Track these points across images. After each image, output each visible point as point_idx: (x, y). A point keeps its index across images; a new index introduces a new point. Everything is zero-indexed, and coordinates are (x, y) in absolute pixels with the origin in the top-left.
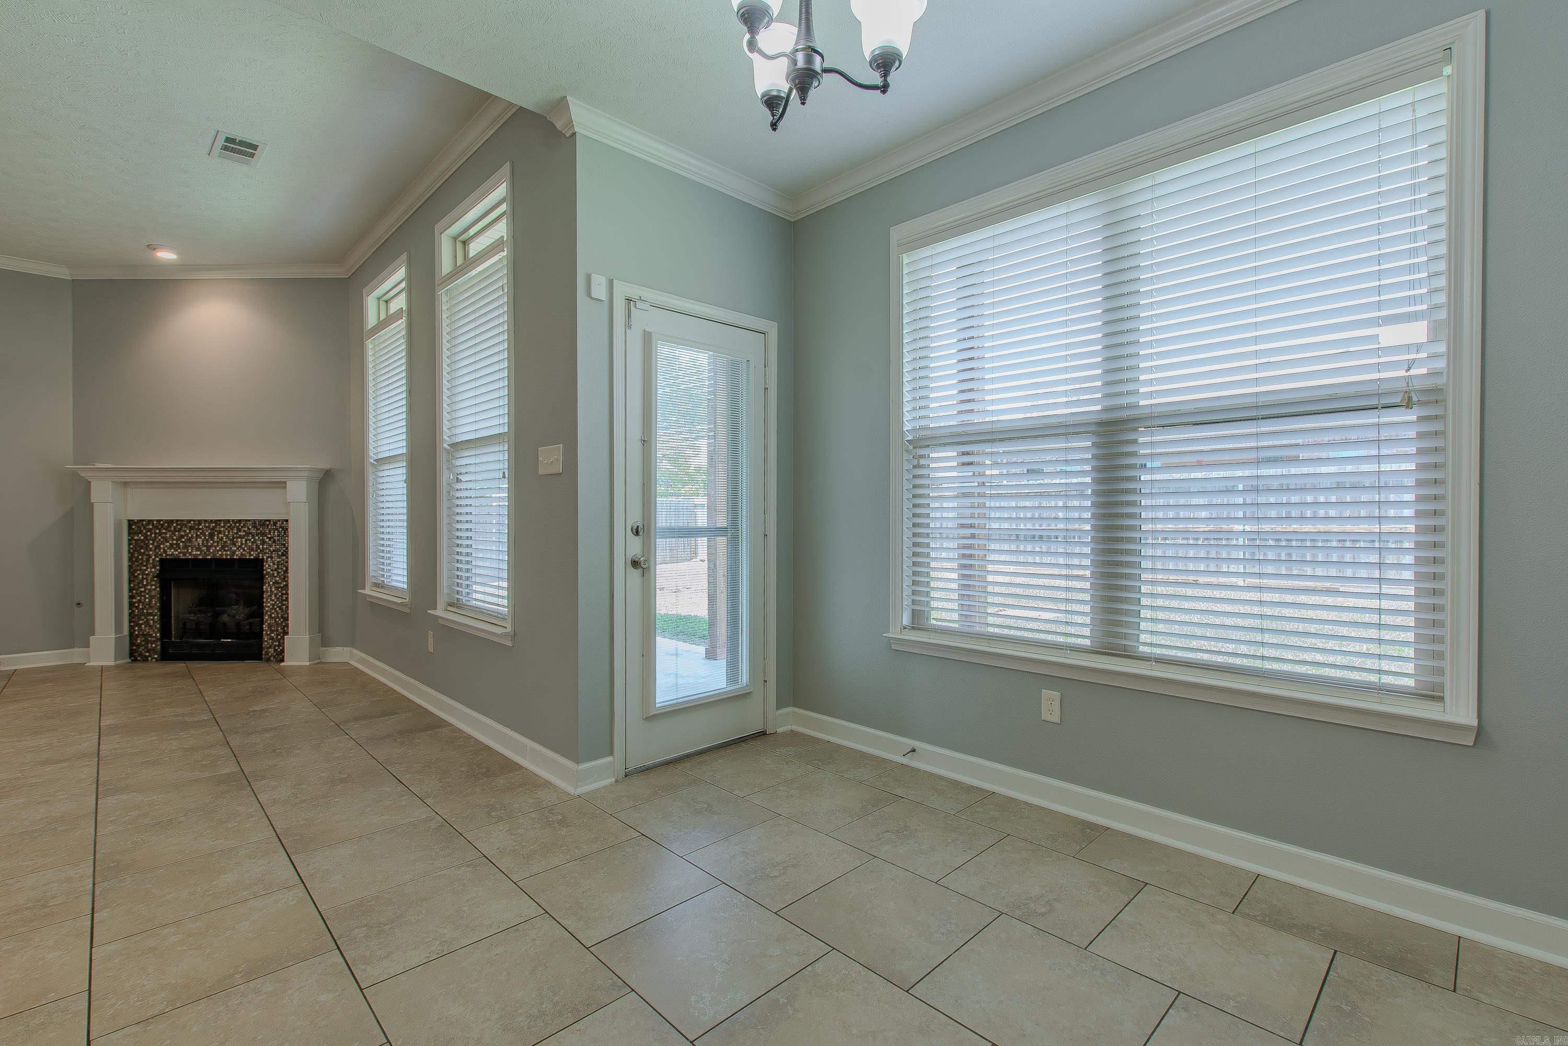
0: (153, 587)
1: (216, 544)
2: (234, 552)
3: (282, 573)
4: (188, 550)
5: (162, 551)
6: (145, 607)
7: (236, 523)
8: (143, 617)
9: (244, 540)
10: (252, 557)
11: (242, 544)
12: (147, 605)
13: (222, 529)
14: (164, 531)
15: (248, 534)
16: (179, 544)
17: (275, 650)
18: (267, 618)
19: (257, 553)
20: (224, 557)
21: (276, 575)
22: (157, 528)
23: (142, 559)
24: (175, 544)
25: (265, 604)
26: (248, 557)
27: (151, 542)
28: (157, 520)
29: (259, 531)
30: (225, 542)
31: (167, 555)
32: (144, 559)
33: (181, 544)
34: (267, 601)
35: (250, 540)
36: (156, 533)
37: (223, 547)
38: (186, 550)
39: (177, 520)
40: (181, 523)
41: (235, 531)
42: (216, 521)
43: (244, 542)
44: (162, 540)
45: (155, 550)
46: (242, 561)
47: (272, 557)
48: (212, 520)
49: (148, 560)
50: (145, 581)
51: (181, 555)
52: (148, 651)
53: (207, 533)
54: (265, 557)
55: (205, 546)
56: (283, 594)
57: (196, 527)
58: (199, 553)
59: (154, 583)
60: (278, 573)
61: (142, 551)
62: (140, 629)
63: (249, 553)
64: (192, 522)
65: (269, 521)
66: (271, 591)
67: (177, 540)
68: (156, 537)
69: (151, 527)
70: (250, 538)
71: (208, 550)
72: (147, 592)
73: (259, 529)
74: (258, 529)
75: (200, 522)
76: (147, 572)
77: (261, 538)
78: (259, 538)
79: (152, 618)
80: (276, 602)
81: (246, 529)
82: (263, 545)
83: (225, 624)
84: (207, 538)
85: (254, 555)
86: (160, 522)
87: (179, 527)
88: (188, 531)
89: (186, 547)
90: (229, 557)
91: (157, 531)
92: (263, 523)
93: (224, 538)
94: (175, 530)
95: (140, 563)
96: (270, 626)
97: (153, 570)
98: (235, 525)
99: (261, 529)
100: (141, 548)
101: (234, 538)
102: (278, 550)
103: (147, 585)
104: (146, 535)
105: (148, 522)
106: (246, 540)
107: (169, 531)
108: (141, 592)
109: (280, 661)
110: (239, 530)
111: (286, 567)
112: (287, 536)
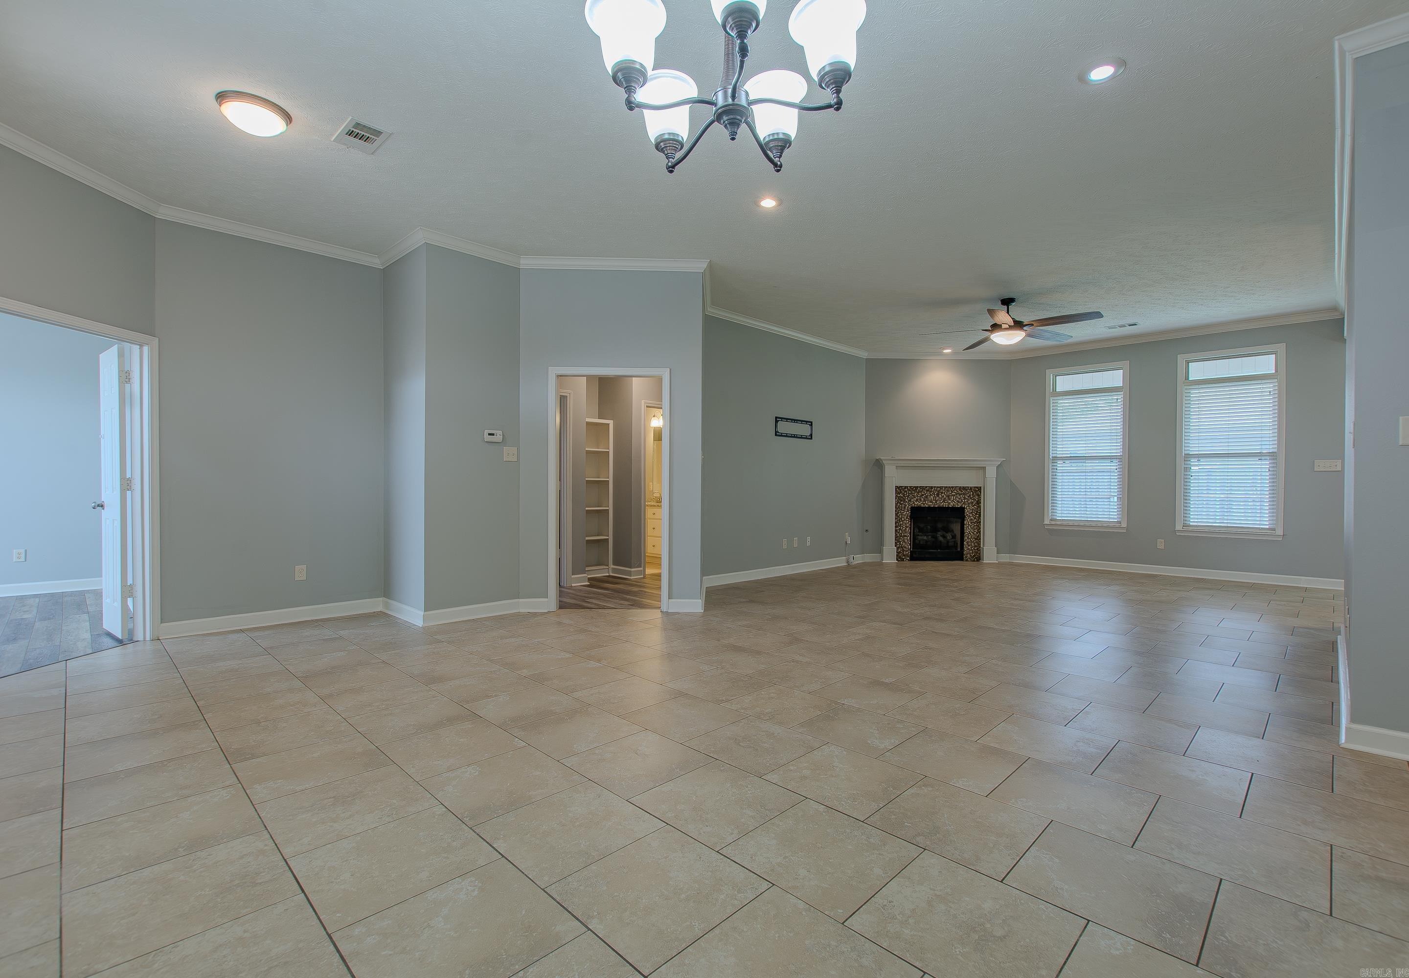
1: (940, 499)
2: (949, 503)
5: (912, 502)
6: (902, 532)
8: (900, 537)
10: (959, 506)
11: (954, 499)
12: (904, 531)
13: (944, 491)
14: (913, 492)
15: (957, 494)
17: (970, 555)
18: (966, 538)
19: (961, 504)
22: (910, 490)
24: (919, 499)
25: (965, 531)
26: (957, 506)
27: (906, 498)
28: (909, 486)
30: (946, 498)
31: (915, 505)
34: (967, 529)
36: (909, 493)
37: (944, 501)
38: (924, 502)
39: (920, 487)
40: (923, 488)
41: (950, 492)
42: (940, 486)
44: (912, 497)
45: (908, 502)
46: (954, 508)
47: (970, 506)
48: (938, 487)
49: (905, 508)
51: (922, 505)
52: (904, 555)
53: (936, 493)
55: (935, 500)
56: (974, 526)
58: (931, 504)
59: (907, 519)
60: (972, 515)
61: (901, 502)
62: (900, 544)
63: (957, 504)
64: (928, 487)
65: (968, 487)
66: (968, 524)
67: (920, 497)
68: (909, 495)
69: (907, 490)
70: (958, 496)
71: (936, 502)
72: (904, 524)
74: (962, 492)
75: (932, 487)
76: (903, 514)
78: (963, 496)
79: (906, 538)
80: (972, 530)
81: (956, 491)
82: (966, 500)
83: (941, 542)
84: (936, 496)
87: (921, 490)
88: (925, 492)
89: (925, 500)
90: (947, 506)
92: (965, 488)
93: (945, 496)
96: (967, 543)
97: (907, 513)
98: (951, 489)
99: (965, 491)
100: (901, 500)
101: (949, 496)
102: (972, 503)
103: (904, 520)
104: (904, 494)
105: (906, 487)
106: (956, 497)
107: (916, 492)
108: (901, 524)
109: (974, 561)
110: (952, 492)
111: (977, 511)
112: (979, 495)
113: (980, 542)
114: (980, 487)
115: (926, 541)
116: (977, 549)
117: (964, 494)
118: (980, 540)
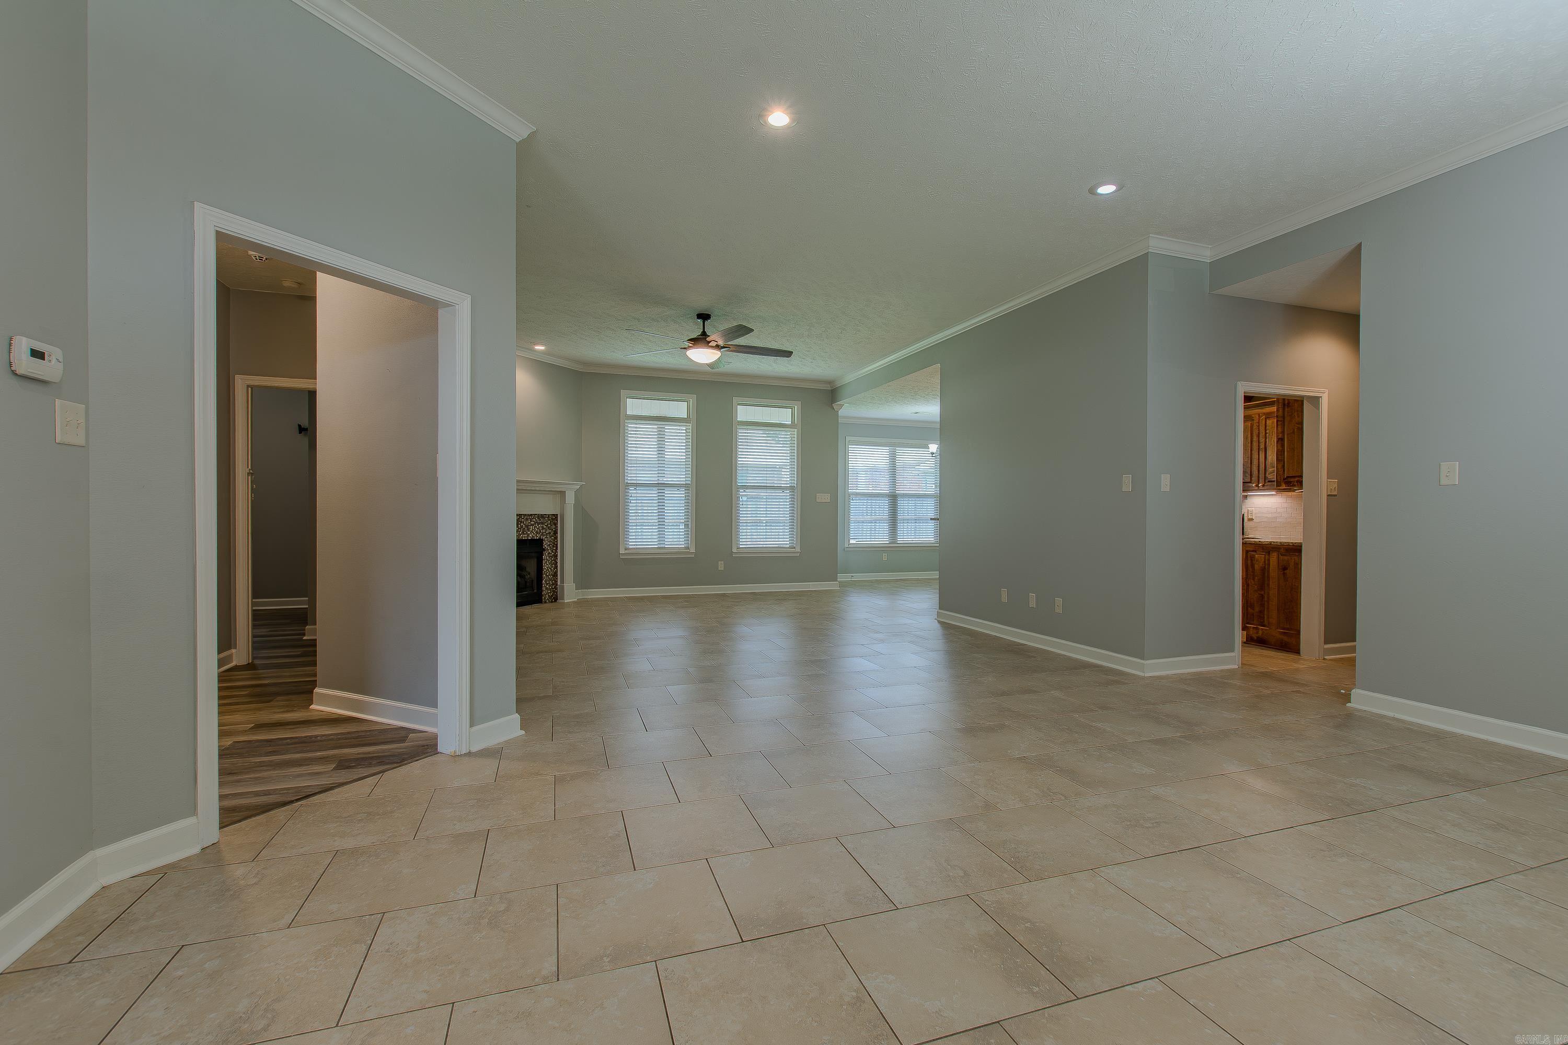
2: (528, 535)
3: (552, 547)
7: (529, 516)
9: (533, 527)
15: (535, 523)
17: (549, 596)
18: (545, 576)
21: (549, 549)
25: (544, 567)
29: (541, 522)
37: (523, 532)
41: (529, 522)
43: (533, 529)
46: (532, 540)
47: (547, 538)
54: (544, 538)
56: (552, 560)
60: (550, 547)
63: (536, 535)
65: (546, 515)
66: (547, 559)
74: (540, 520)
77: (542, 526)
80: (549, 566)
81: (534, 520)
82: (543, 530)
85: (539, 537)
92: (542, 516)
93: (524, 526)
96: (546, 581)
98: (529, 518)
99: (542, 520)
101: (529, 525)
102: (550, 533)
106: (535, 527)
109: (552, 602)
110: (531, 521)
111: (554, 543)
112: (556, 524)
113: (557, 579)
114: (557, 515)
116: (555, 587)
118: (557, 576)
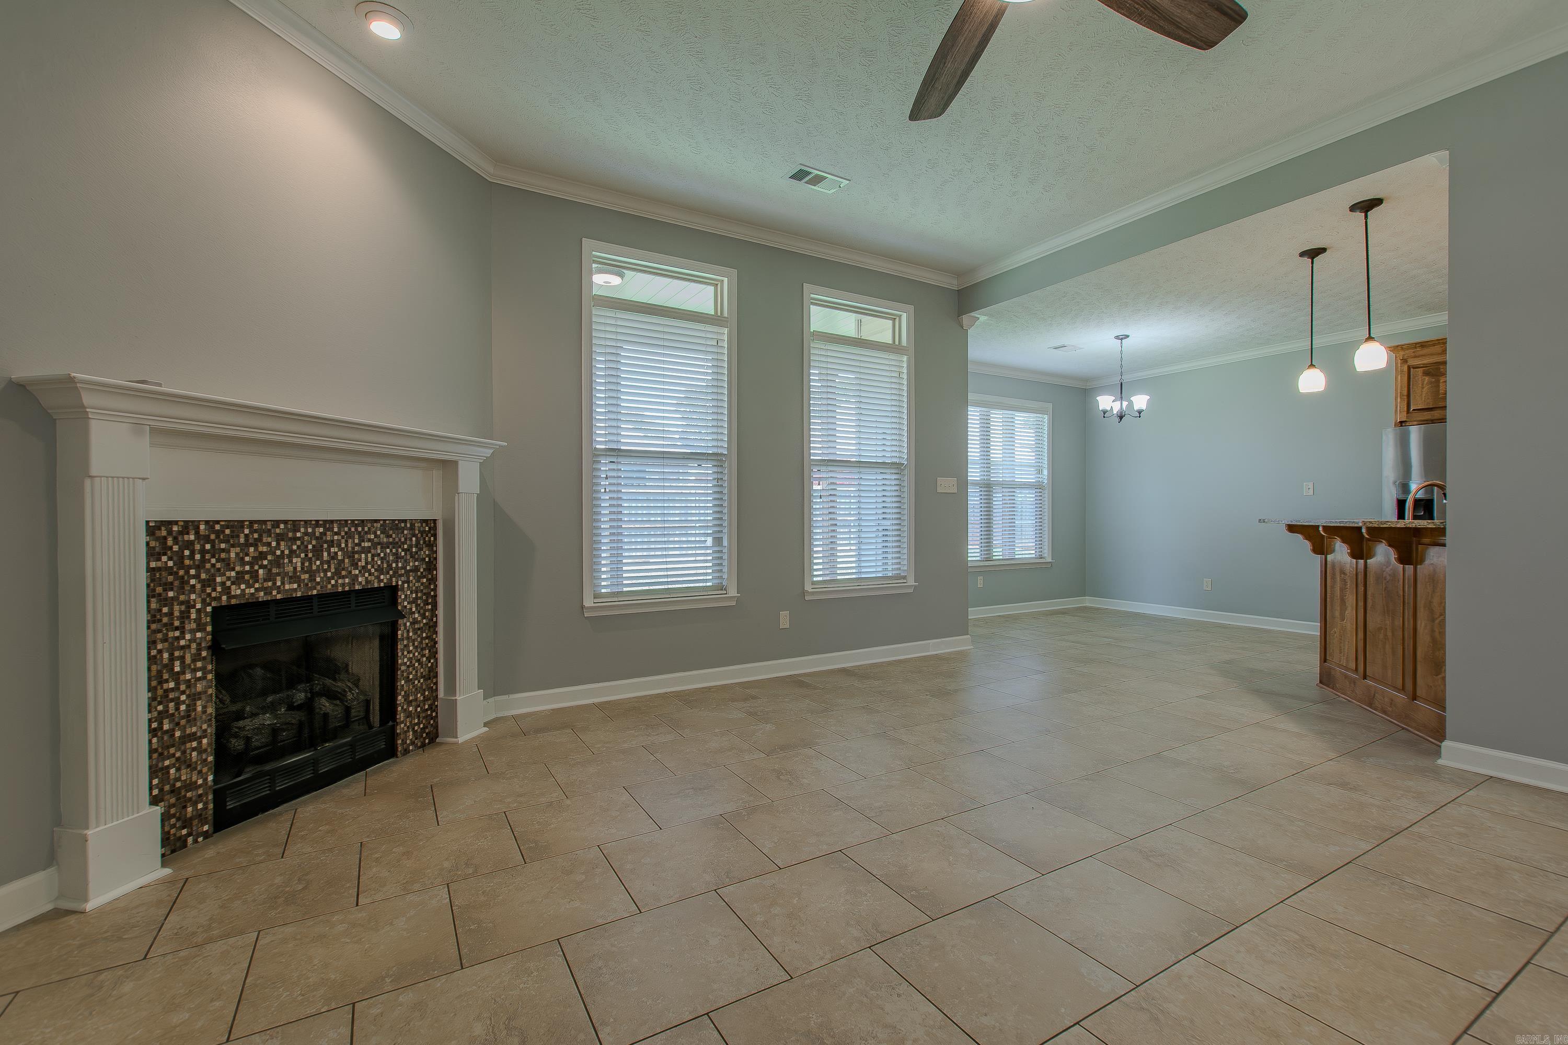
0: (199, 674)
1: (326, 567)
2: (353, 579)
3: (422, 605)
4: (275, 584)
5: (219, 589)
6: (178, 724)
7: (356, 526)
8: (172, 750)
9: (369, 555)
10: (382, 585)
11: (367, 563)
12: (183, 718)
13: (336, 537)
14: (223, 546)
15: (375, 545)
16: (257, 571)
18: (403, 682)
19: (388, 576)
20: (340, 589)
21: (414, 609)
22: (207, 539)
23: (171, 614)
24: (247, 572)
25: (400, 661)
26: (376, 585)
27: (193, 572)
28: (207, 522)
29: (391, 540)
31: (230, 597)
32: (177, 614)
33: (261, 572)
34: (403, 654)
35: (379, 555)
36: (203, 552)
37: (337, 574)
38: (270, 584)
39: (252, 522)
40: (261, 527)
41: (356, 541)
42: (325, 521)
43: (370, 559)
44: (218, 565)
45: (203, 591)
46: (367, 592)
47: (408, 582)
48: (317, 521)
49: (185, 616)
50: (177, 663)
51: (262, 594)
52: (192, 824)
53: (310, 547)
54: (400, 583)
55: (306, 572)
56: (423, 639)
57: (290, 535)
58: (295, 586)
59: (199, 664)
60: (417, 606)
61: (171, 594)
63: (378, 577)
64: (282, 526)
65: (405, 521)
66: (408, 638)
67: (251, 564)
68: (204, 561)
69: (192, 537)
70: (379, 551)
72: (183, 687)
73: (391, 536)
74: (389, 536)
75: (295, 525)
76: (182, 643)
77: (394, 551)
78: (391, 551)
79: (194, 744)
80: (414, 654)
81: (372, 536)
82: (397, 563)
84: (310, 555)
85: (385, 581)
86: (213, 527)
87: (256, 536)
88: (274, 544)
90: (347, 589)
91: (208, 547)
92: (395, 525)
93: (340, 553)
94: (247, 544)
95: (165, 625)
96: (406, 697)
97: (199, 635)
98: (356, 530)
99: (394, 536)
100: (170, 586)
101: (354, 552)
102: (416, 569)
103: (183, 672)
104: (182, 557)
105: (189, 526)
106: (373, 556)
107: (233, 546)
108: (167, 691)
109: (423, 745)
110: (362, 540)
111: (428, 595)
112: (432, 546)
113: (436, 684)
114: (435, 521)
115: (275, 731)
116: (430, 708)
117: (395, 544)
118: (436, 676)
